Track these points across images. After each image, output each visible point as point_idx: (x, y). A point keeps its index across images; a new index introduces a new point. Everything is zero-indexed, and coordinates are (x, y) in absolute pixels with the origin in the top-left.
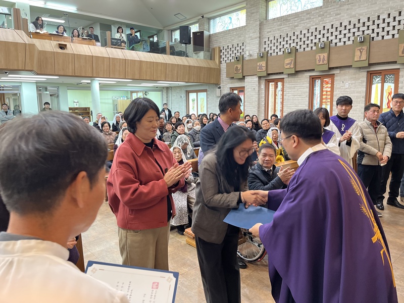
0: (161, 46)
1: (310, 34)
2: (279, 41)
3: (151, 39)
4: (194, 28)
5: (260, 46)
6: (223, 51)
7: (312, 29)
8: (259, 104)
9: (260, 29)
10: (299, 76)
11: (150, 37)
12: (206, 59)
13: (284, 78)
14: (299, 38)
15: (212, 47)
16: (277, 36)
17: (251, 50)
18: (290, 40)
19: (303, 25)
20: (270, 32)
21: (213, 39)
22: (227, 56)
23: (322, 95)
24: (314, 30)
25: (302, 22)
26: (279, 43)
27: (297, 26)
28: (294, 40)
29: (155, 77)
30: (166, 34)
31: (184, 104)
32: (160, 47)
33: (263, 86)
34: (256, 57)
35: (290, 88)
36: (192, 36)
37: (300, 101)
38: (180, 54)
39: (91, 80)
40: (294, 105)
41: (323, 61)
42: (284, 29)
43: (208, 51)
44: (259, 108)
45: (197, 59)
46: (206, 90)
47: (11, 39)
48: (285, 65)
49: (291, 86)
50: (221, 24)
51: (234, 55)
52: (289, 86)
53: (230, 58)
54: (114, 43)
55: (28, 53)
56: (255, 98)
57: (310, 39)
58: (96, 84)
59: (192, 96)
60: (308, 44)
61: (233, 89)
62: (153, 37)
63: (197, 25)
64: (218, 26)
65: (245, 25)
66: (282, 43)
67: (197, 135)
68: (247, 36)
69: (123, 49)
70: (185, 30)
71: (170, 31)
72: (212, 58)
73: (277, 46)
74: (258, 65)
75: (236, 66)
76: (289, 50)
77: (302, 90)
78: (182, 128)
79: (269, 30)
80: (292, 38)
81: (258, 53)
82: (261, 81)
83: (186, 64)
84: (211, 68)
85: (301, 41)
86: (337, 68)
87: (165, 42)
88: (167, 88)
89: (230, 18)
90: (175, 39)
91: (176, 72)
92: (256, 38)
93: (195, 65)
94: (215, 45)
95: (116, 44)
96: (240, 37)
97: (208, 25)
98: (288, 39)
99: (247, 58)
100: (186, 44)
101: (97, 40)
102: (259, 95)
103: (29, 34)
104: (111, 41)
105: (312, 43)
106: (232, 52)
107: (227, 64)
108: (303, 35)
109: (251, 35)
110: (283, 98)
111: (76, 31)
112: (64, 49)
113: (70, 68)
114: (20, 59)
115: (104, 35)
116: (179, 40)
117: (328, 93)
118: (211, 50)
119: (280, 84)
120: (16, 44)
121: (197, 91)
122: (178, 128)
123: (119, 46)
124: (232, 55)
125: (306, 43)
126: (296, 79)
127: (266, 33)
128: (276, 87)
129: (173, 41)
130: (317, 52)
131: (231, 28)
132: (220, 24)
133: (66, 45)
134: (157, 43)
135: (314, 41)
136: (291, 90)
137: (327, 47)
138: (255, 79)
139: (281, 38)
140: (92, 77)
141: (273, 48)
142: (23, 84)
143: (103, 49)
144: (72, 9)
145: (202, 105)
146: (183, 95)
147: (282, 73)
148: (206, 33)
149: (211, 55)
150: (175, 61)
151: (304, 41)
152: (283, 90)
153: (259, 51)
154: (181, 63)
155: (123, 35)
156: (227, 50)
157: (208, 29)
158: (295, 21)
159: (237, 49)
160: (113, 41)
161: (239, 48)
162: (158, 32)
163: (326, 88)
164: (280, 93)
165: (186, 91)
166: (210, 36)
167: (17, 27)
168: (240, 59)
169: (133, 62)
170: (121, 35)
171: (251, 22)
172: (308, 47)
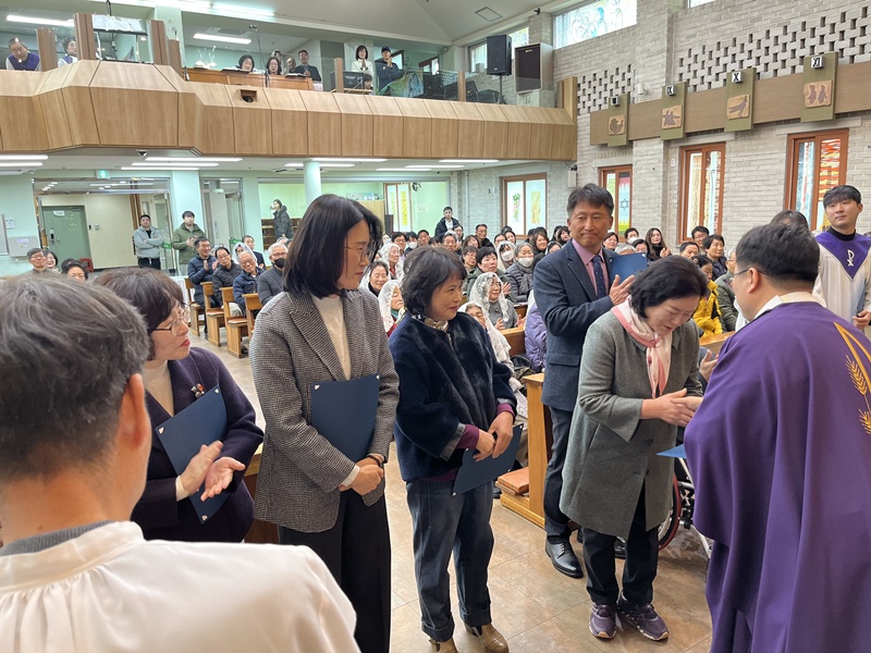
0: (447, 81)
1: (790, 37)
2: (714, 56)
3: (426, 69)
4: (519, 39)
5: (668, 71)
6: (582, 87)
7: (795, 26)
8: (665, 203)
9: (670, 30)
10: (761, 136)
11: (422, 65)
12: (544, 106)
13: (724, 142)
14: (763, 47)
15: (557, 78)
16: (711, 45)
17: (649, 81)
18: (742, 52)
19: (773, 16)
20: (694, 35)
21: (561, 60)
22: (593, 97)
23: (817, 178)
24: (800, 26)
25: (770, 10)
26: (714, 62)
27: (759, 19)
28: (750, 52)
29: (433, 151)
30: (457, 56)
31: (496, 207)
32: (445, 84)
33: (674, 163)
34: (660, 96)
35: (738, 164)
36: (513, 57)
37: (763, 193)
38: (489, 97)
39: (305, 163)
40: (747, 204)
41: (821, 100)
42: (727, 27)
43: (550, 88)
44: (664, 211)
45: (523, 107)
46: (545, 174)
47: (148, 85)
48: (728, 111)
49: (741, 159)
50: (580, 24)
51: (607, 94)
52: (736, 160)
53: (599, 102)
54: (350, 83)
55: (182, 113)
56: (656, 188)
57: (790, 47)
58: (314, 170)
59: (514, 188)
60: (784, 61)
61: (604, 171)
62: (429, 62)
63: (526, 31)
64: (571, 31)
65: (635, 23)
66: (722, 61)
67: (525, 275)
68: (638, 49)
69: (367, 93)
70: (498, 45)
71: (466, 49)
72: (558, 103)
73: (710, 68)
74: (664, 113)
75: (611, 118)
76: (739, 77)
77: (768, 167)
78: (491, 261)
79: (691, 32)
80: (746, 49)
81: (664, 88)
82: (671, 151)
83: (502, 119)
84: (555, 126)
85: (767, 54)
86: (854, 114)
87: (455, 74)
88: (460, 173)
89: (601, 10)
90: (478, 65)
91: (479, 137)
92: (660, 52)
93: (522, 121)
94: (565, 74)
95: (356, 83)
96: (623, 51)
97: (549, 30)
98: (737, 50)
99: (638, 100)
100: (500, 74)
101: (316, 78)
102: (665, 182)
103: (184, 72)
104: (344, 78)
105: (794, 57)
106: (603, 87)
107: (593, 115)
108: (772, 40)
109: (647, 46)
110: (721, 189)
111: (274, 61)
112: (252, 101)
113: (264, 139)
114: (168, 125)
115: (328, 66)
116: (486, 67)
117: (833, 173)
118: (555, 86)
119: (715, 156)
120: (159, 95)
121: (524, 178)
122: (484, 261)
123: (359, 87)
124: (603, 95)
125: (781, 56)
126: (753, 142)
127: (682, 39)
128: (706, 162)
129: (473, 70)
130: (805, 78)
131: (601, 32)
132: (577, 25)
133: (255, 92)
134: (439, 77)
135: (799, 53)
136: (741, 169)
137: (830, 66)
138: (655, 147)
139: (719, 49)
140: (305, 157)
141: (699, 74)
142: (174, 174)
143: (328, 96)
144: (264, 14)
145: (534, 208)
146: (495, 187)
147: (722, 130)
148: (545, 48)
149: (556, 96)
150: (476, 113)
151: (776, 54)
152: (722, 170)
153: (667, 82)
154: (490, 118)
155: (368, 63)
156: (593, 84)
157: (549, 39)
158: (752, 8)
159: (614, 81)
160: (348, 77)
161: (619, 78)
162: (442, 53)
163: (828, 161)
164: (716, 176)
165: (501, 178)
166: (553, 54)
167: (160, 59)
168: (621, 103)
169: (390, 119)
170: (364, 65)
171: (650, 16)
172: (784, 67)
